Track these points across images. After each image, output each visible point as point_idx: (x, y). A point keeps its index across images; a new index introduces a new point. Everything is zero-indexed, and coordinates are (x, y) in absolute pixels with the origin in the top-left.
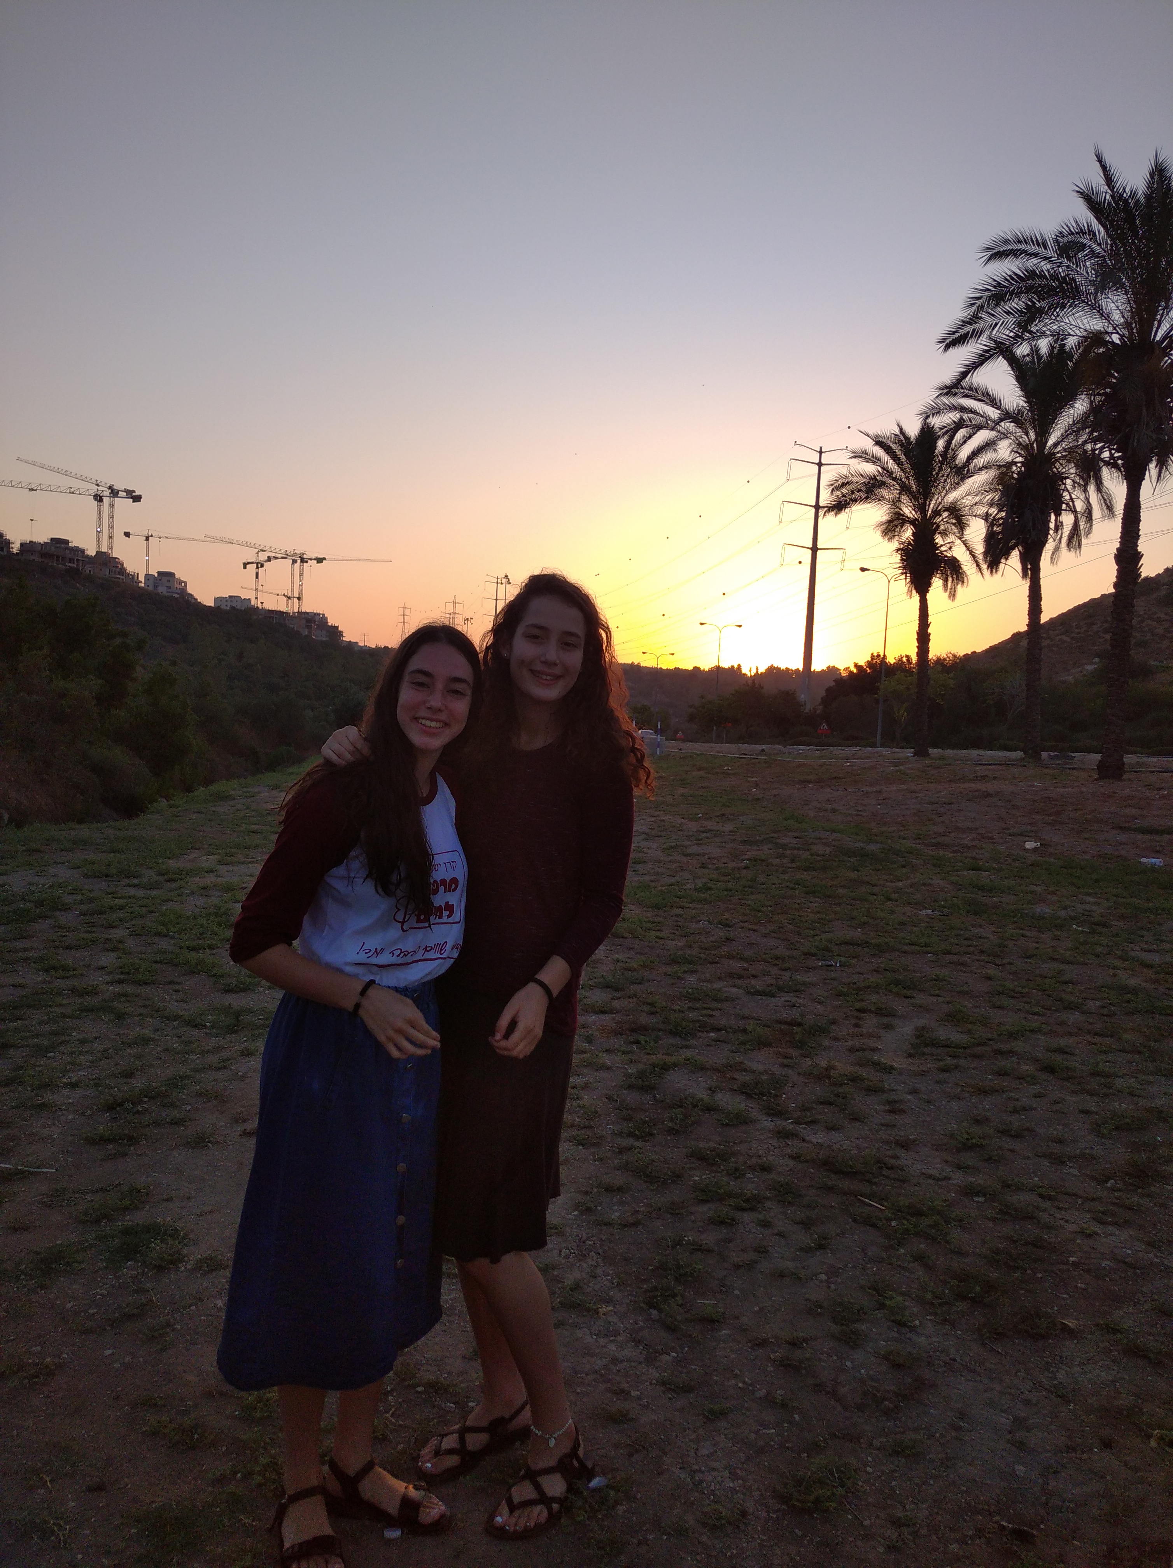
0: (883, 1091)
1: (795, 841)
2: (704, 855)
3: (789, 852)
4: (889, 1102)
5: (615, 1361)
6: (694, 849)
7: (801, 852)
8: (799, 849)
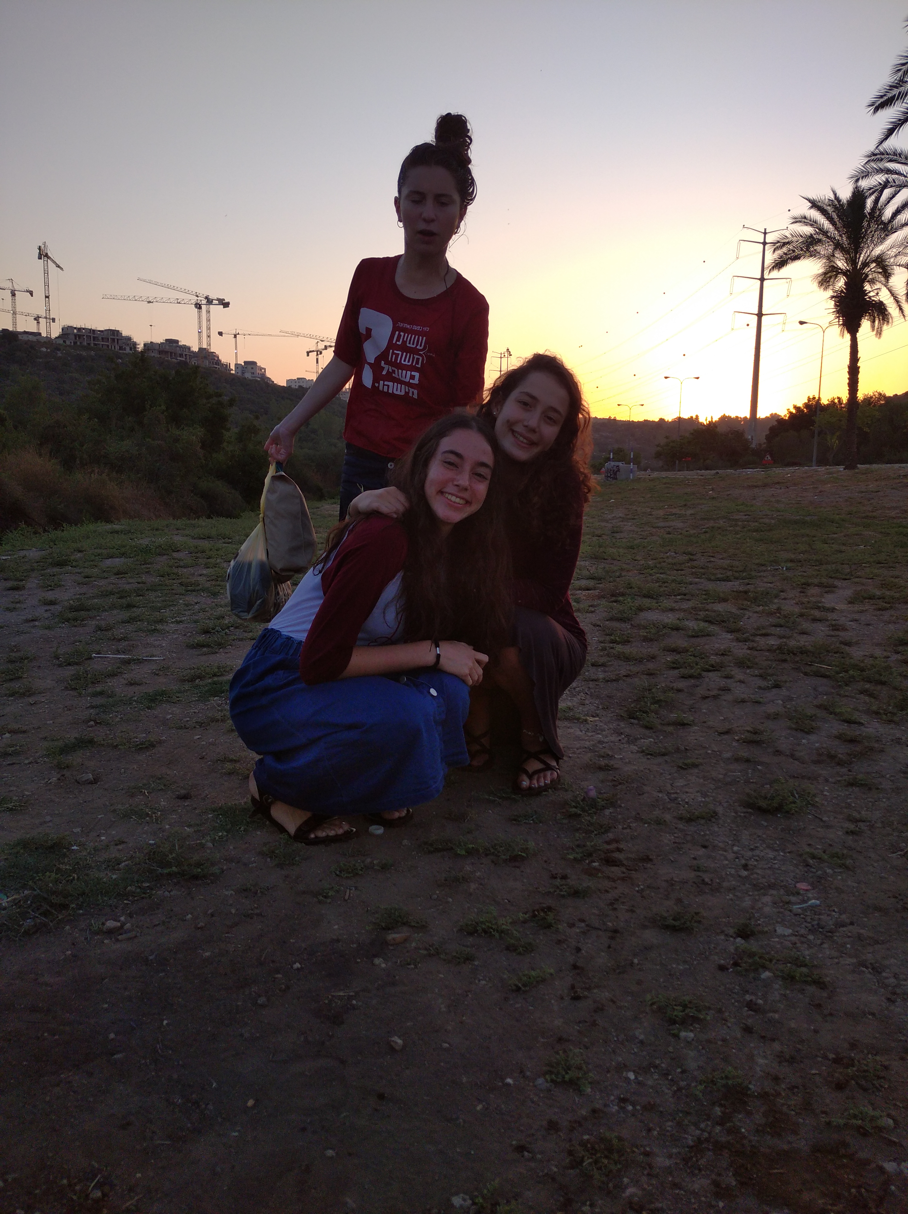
0: (827, 620)
1: (744, 517)
2: (669, 527)
3: (740, 523)
4: (833, 626)
5: (600, 742)
6: (661, 524)
7: (750, 523)
8: (748, 521)
